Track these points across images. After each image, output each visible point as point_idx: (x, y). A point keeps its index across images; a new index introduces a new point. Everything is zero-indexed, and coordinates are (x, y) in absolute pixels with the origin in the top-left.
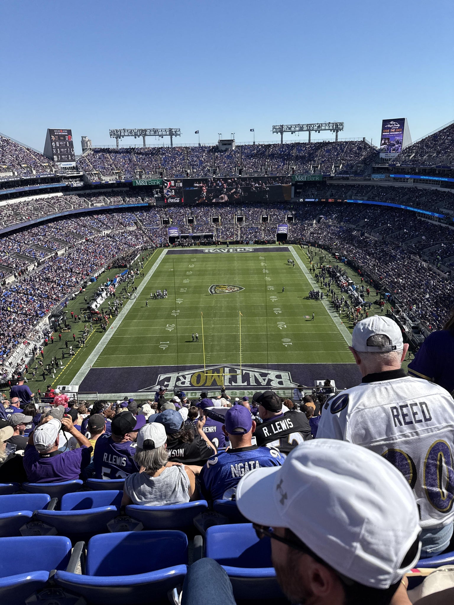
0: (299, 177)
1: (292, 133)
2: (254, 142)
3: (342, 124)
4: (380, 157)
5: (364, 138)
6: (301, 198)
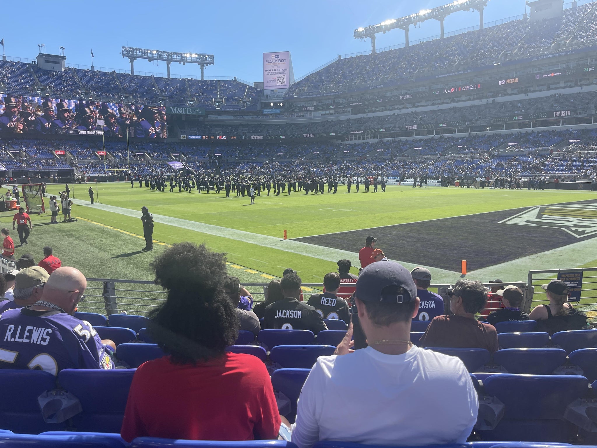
0: (176, 108)
1: (150, 61)
2: (93, 67)
3: (211, 57)
4: (265, 94)
5: (235, 78)
6: (183, 135)
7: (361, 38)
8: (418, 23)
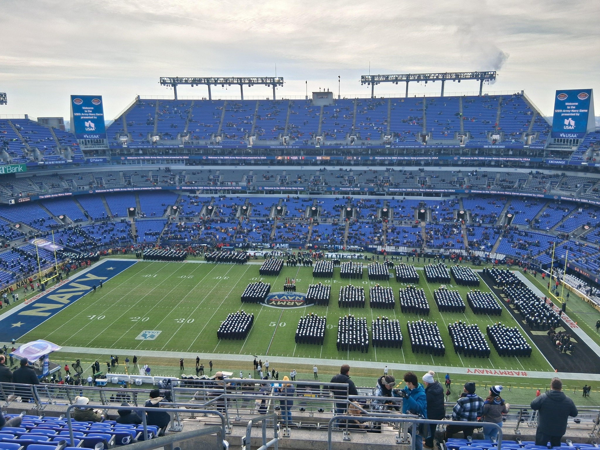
3: (3, 95)
7: (167, 86)
8: (225, 85)
